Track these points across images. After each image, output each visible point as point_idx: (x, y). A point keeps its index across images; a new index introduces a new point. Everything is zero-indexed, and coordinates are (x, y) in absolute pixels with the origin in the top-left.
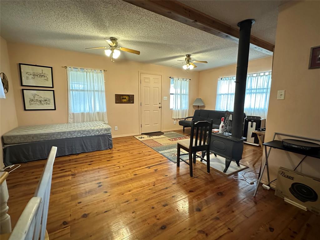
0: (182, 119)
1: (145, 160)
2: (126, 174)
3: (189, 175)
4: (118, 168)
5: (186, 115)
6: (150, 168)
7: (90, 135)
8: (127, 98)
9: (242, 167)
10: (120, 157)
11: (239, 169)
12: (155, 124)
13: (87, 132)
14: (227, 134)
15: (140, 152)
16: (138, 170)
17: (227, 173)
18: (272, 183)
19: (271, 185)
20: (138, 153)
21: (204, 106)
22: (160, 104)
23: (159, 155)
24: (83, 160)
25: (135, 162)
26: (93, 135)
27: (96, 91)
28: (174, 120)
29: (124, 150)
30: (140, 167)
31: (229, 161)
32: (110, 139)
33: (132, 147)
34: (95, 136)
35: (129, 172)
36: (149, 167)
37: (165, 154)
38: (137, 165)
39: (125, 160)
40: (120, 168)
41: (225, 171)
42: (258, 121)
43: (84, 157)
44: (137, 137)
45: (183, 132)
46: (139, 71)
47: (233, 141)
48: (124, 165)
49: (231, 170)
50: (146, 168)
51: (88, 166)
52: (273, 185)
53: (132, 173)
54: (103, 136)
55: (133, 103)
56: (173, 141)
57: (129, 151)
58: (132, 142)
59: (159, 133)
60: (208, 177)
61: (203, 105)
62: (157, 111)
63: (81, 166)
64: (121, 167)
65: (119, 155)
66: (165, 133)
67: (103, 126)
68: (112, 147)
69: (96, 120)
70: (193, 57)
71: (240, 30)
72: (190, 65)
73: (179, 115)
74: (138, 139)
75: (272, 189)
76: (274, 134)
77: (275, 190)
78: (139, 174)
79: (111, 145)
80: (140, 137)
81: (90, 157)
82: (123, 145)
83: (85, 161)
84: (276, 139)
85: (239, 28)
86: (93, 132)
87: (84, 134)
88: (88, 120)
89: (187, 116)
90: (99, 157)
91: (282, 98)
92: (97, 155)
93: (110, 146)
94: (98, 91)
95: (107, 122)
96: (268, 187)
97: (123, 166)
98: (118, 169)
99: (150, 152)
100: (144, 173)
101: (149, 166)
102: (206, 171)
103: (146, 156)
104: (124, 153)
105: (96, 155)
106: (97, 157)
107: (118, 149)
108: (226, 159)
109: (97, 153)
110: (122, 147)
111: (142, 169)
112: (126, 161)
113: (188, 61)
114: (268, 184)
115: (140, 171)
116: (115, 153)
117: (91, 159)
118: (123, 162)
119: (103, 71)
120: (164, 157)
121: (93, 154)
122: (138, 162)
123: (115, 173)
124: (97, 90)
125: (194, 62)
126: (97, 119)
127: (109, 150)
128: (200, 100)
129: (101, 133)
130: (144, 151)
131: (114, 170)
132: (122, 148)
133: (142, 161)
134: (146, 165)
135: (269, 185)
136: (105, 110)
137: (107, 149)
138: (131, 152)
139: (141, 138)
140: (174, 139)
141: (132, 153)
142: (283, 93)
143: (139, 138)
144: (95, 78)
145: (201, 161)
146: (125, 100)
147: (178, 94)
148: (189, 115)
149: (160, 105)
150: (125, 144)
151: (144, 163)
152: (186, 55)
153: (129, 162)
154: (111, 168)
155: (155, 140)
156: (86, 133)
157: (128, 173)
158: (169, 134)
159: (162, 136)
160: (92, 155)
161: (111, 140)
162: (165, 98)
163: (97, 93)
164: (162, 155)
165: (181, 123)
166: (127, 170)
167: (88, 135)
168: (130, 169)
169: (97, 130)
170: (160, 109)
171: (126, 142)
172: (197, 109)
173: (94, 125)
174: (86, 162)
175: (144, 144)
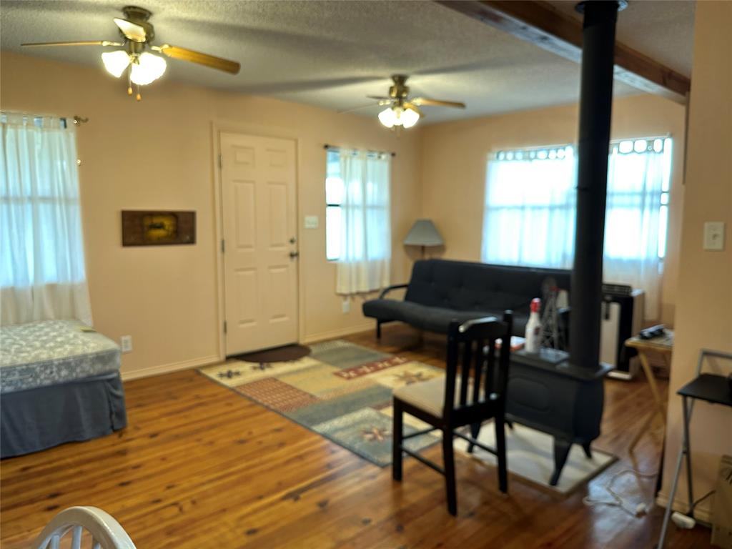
0: (372, 292)
1: (271, 469)
2: (216, 534)
3: (442, 510)
4: (175, 510)
5: (381, 279)
6: (297, 499)
7: (33, 385)
8: (167, 223)
9: (601, 459)
10: (172, 464)
11: (594, 468)
12: (275, 317)
13: (22, 372)
14: (552, 355)
15: (244, 436)
16: (255, 511)
17: (563, 487)
18: (699, 506)
19: (697, 513)
20: (235, 438)
21: (441, 248)
22: (292, 241)
23: (317, 442)
24: (16, 492)
25: (233, 478)
26: (47, 382)
27: (44, 199)
28: (341, 298)
29: (175, 432)
30: (260, 498)
31: (564, 444)
32: (112, 394)
33: (205, 416)
34: (56, 387)
35: (225, 524)
36: (295, 496)
37: (338, 436)
38: (247, 490)
39: (194, 475)
40: (181, 509)
41: (555, 479)
42: (625, 298)
43: (18, 479)
44: (213, 374)
45: (375, 339)
46: (211, 123)
47: (578, 380)
48: (195, 498)
49: (571, 474)
50: (284, 498)
51: (47, 515)
52: (702, 513)
53: (238, 527)
54: (89, 383)
55: (192, 241)
56: (349, 378)
57: (197, 436)
58: (198, 397)
59: (292, 352)
60: (506, 508)
61: (436, 242)
62: (282, 270)
63: (18, 519)
64: (187, 506)
65: (159, 454)
66: (314, 350)
67: (84, 343)
68: (124, 425)
69: (43, 318)
70: (414, 82)
71: (586, 24)
72: (405, 109)
73: (358, 282)
74: (218, 379)
75: (701, 528)
76: (698, 355)
77: (710, 530)
78: (265, 527)
79: (121, 415)
80: (224, 369)
81: (40, 474)
82: (164, 410)
83: (24, 496)
84: (706, 369)
85: (580, 17)
86: (48, 371)
87: (10, 384)
88: (11, 318)
89: (386, 284)
90: (81, 473)
91: (718, 244)
92: (69, 466)
93: (114, 422)
94: (50, 200)
95: (89, 323)
96: (690, 522)
97: (194, 502)
98: (176, 516)
99: (279, 430)
100: (283, 523)
101: (292, 489)
102: (494, 486)
103: (269, 448)
104: (179, 447)
105: (63, 462)
106: (71, 471)
107: (152, 430)
108: (557, 438)
109: (68, 455)
110: (164, 419)
111: (272, 504)
112: (197, 480)
113: (399, 97)
114: (688, 509)
115: (264, 513)
116: (141, 448)
117: (49, 482)
118: (185, 485)
119: (72, 122)
120: (336, 448)
121: (50, 462)
122: (247, 479)
123: (170, 532)
124: (47, 194)
125: (419, 101)
126: (50, 312)
127: (114, 438)
128: (427, 226)
129: (79, 373)
130: (256, 431)
131: (162, 521)
132: (164, 424)
133: (262, 472)
134: (280, 486)
135: (690, 515)
136: (81, 274)
137: (103, 435)
138: (207, 440)
139: (229, 375)
140: (355, 370)
141: (211, 443)
142: (720, 232)
143: (221, 375)
144: (38, 147)
145: (470, 450)
146: (160, 233)
147: (354, 207)
148: (392, 277)
149: (293, 248)
150: (174, 405)
151: (272, 480)
152: (393, 78)
153: (211, 481)
154: (146, 515)
155: (287, 380)
156: (17, 377)
157: (223, 530)
158: (329, 352)
159: (306, 362)
160: (48, 466)
161: (118, 397)
162: (310, 221)
163: (49, 206)
164: (326, 442)
165: (370, 310)
166: (211, 515)
167: (24, 387)
168: (224, 510)
169: (65, 363)
170: (292, 264)
171: (175, 398)
172: (419, 257)
173: (46, 342)
174: (32, 501)
175: (247, 403)
